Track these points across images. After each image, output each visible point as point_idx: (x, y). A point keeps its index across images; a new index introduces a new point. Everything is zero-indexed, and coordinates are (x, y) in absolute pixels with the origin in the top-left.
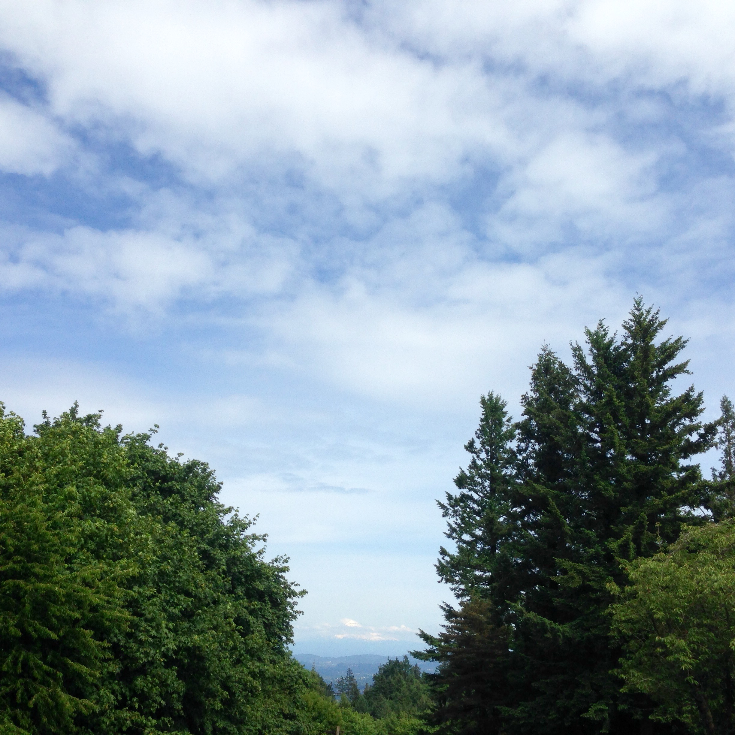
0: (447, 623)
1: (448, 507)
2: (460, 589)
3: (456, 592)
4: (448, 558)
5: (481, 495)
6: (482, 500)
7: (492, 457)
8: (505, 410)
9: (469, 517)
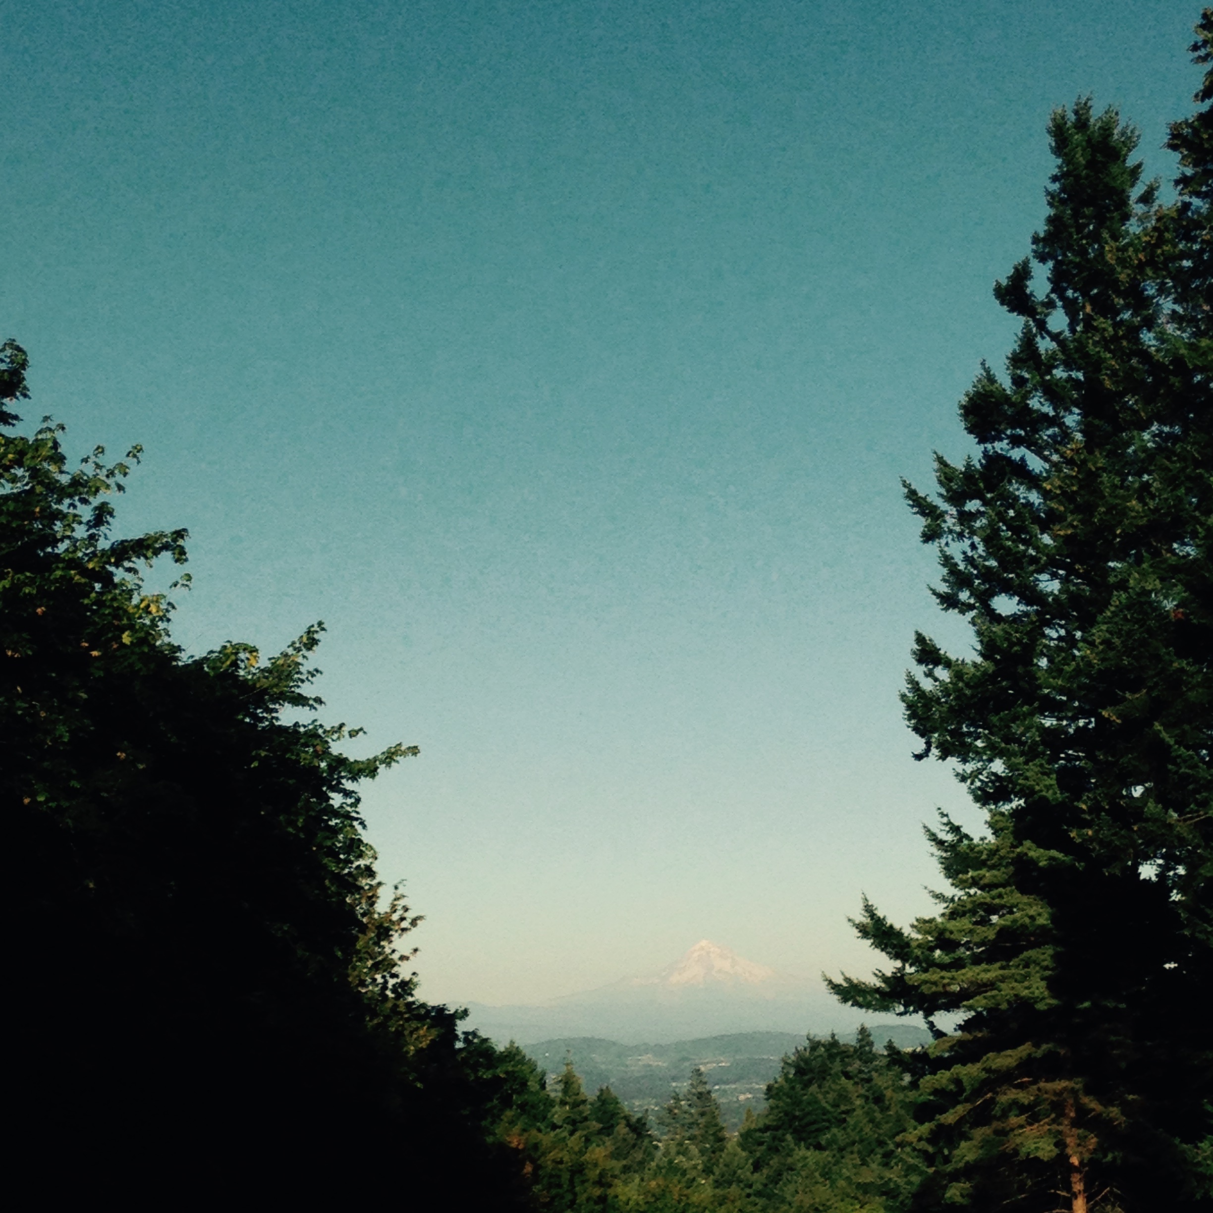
0: (950, 888)
1: (942, 504)
2: (991, 776)
3: (977, 784)
4: (943, 674)
5: (1055, 458)
6: (1059, 475)
7: (1089, 326)
8: (1132, 160)
9: (1016, 536)
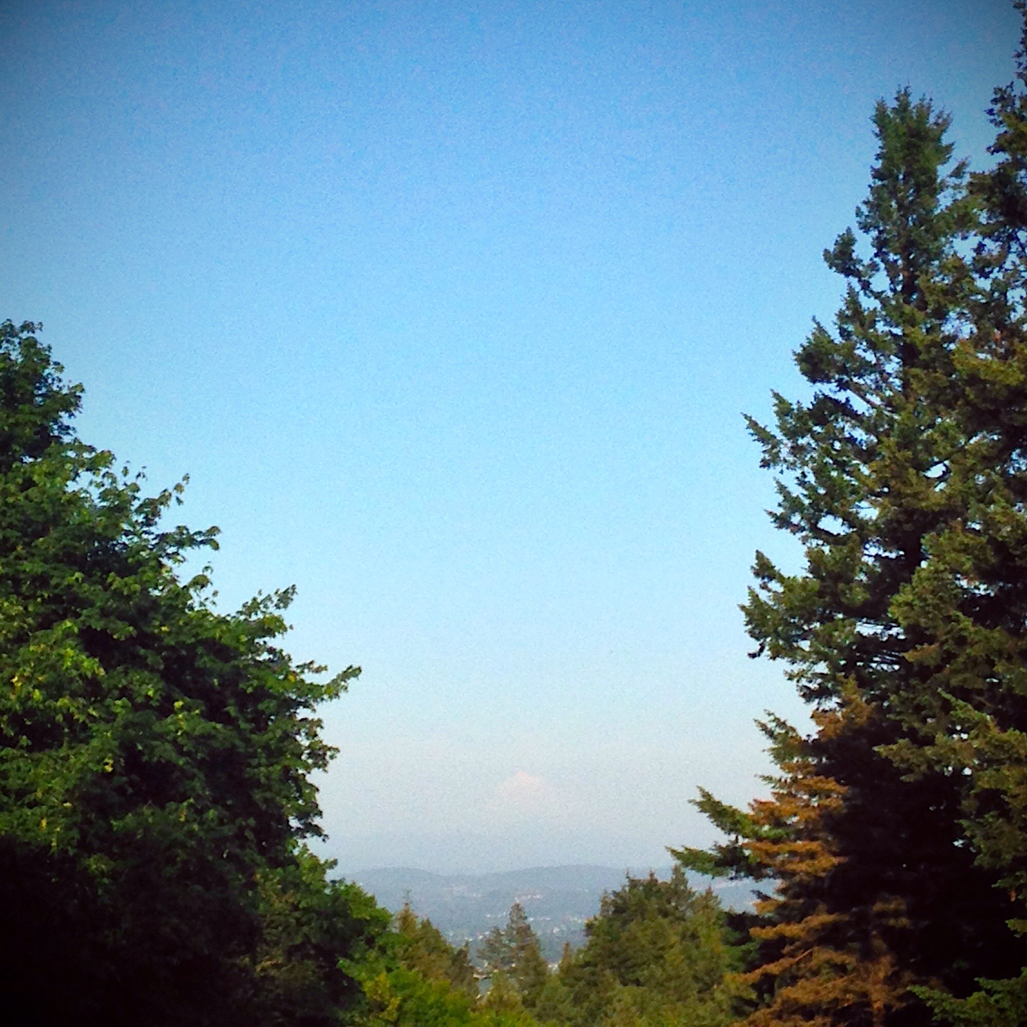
0: (777, 772)
1: (779, 436)
2: (817, 676)
3: (804, 682)
5: (877, 400)
6: (880, 414)
7: (909, 288)
8: (945, 140)
9: (841, 466)
